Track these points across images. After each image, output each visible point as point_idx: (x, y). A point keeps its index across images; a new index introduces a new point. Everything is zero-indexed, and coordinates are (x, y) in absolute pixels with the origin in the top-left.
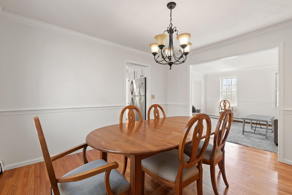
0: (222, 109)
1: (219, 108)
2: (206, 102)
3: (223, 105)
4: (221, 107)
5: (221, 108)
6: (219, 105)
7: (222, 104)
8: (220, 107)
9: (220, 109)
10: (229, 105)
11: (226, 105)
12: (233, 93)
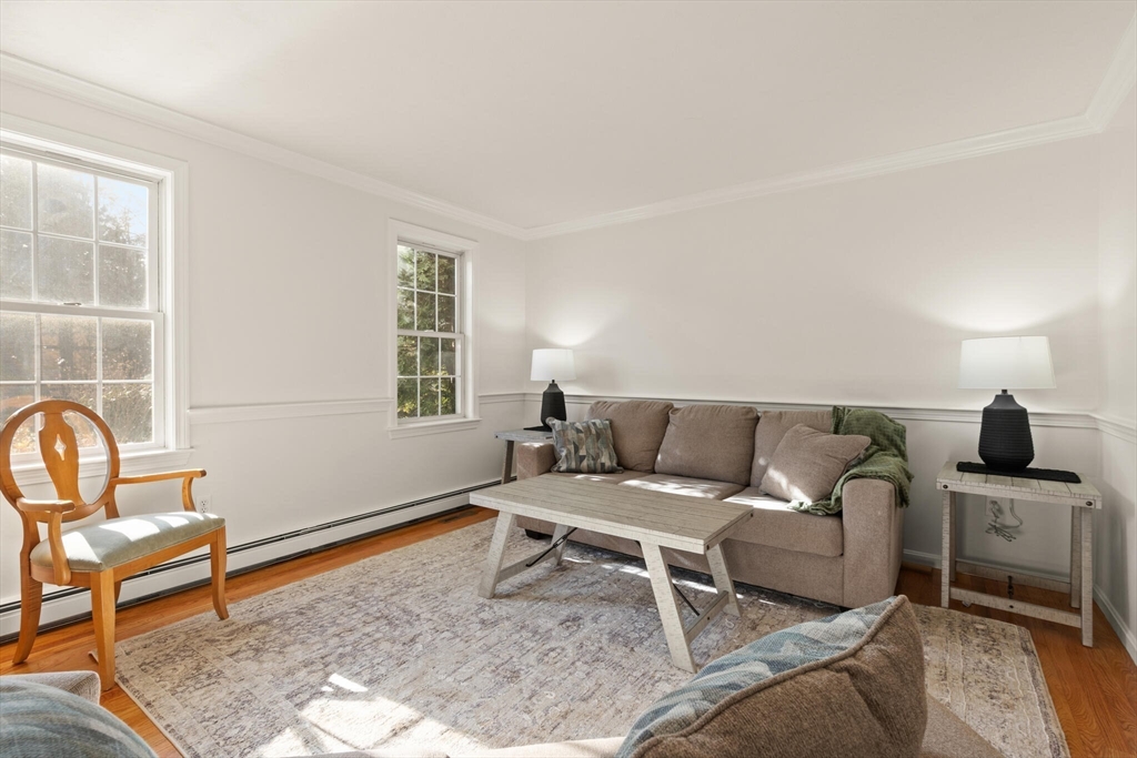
10: (113, 451)
11: (72, 451)
12: (126, 330)
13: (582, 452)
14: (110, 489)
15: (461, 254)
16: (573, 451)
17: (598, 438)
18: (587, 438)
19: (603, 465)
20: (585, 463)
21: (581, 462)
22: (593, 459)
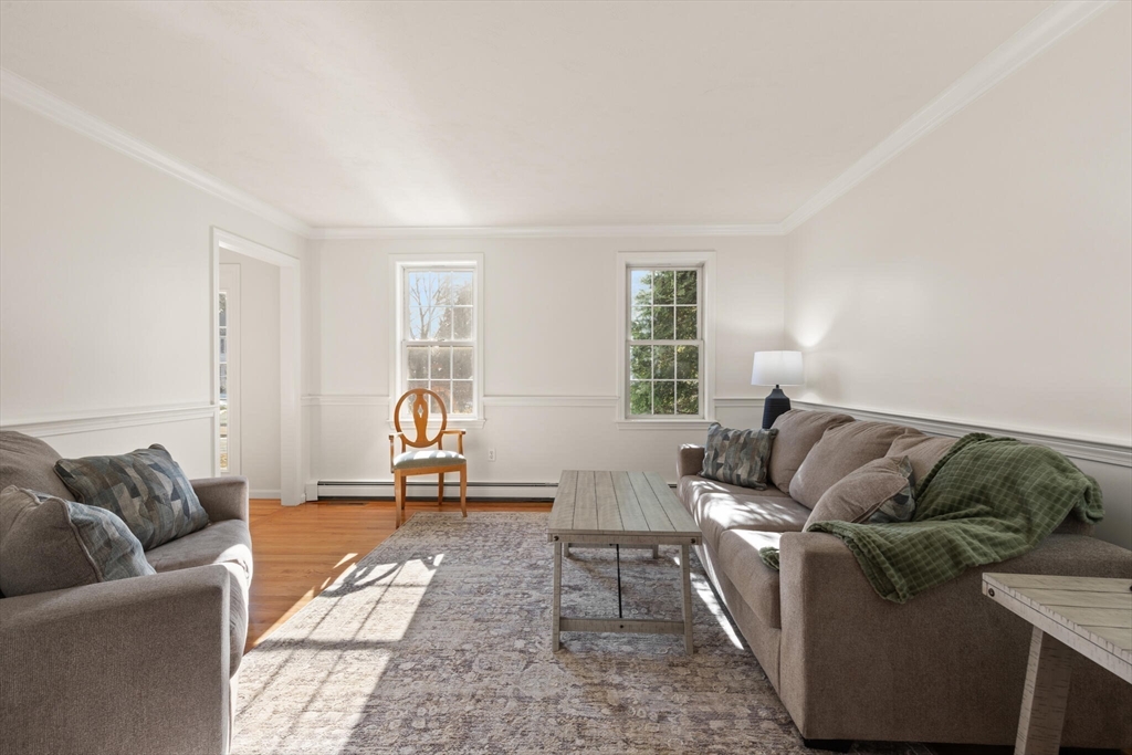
0: (405, 441)
1: (391, 437)
2: (312, 404)
3: (413, 420)
4: (398, 430)
5: (402, 437)
6: (392, 419)
7: (406, 415)
8: (395, 434)
9: (398, 442)
10: (445, 417)
11: (425, 415)
12: (462, 352)
13: (721, 460)
14: (440, 435)
15: (702, 266)
16: (712, 457)
17: (742, 449)
18: (730, 446)
19: (738, 476)
20: (721, 471)
21: (717, 470)
22: (730, 469)
